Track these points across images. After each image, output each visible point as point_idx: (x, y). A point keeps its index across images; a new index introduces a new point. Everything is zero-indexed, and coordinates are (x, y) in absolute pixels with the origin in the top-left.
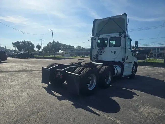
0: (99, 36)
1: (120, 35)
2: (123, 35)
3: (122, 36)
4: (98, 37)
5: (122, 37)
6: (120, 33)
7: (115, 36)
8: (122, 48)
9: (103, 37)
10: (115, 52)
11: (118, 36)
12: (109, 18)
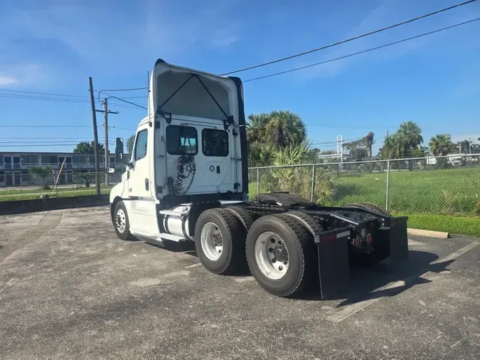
0: (168, 117)
1: (226, 127)
2: (231, 129)
4: (169, 121)
5: (228, 133)
6: (224, 122)
7: (214, 125)
8: (231, 158)
9: (183, 122)
10: (218, 168)
11: (221, 127)
12: (189, 72)
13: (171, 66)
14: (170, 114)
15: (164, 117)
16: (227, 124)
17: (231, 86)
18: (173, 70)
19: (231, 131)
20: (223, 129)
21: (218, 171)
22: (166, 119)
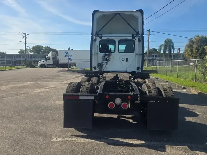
0: (100, 36)
1: (133, 38)
2: (137, 38)
3: (135, 39)
4: (101, 38)
5: (135, 41)
6: (133, 35)
7: (126, 37)
8: (136, 54)
9: (108, 38)
10: (127, 59)
11: (131, 38)
12: (114, 13)
13: (104, 12)
14: (102, 35)
15: (98, 36)
16: (134, 36)
17: (138, 15)
18: (105, 14)
19: (137, 40)
20: (132, 39)
21: (127, 60)
22: (99, 37)
